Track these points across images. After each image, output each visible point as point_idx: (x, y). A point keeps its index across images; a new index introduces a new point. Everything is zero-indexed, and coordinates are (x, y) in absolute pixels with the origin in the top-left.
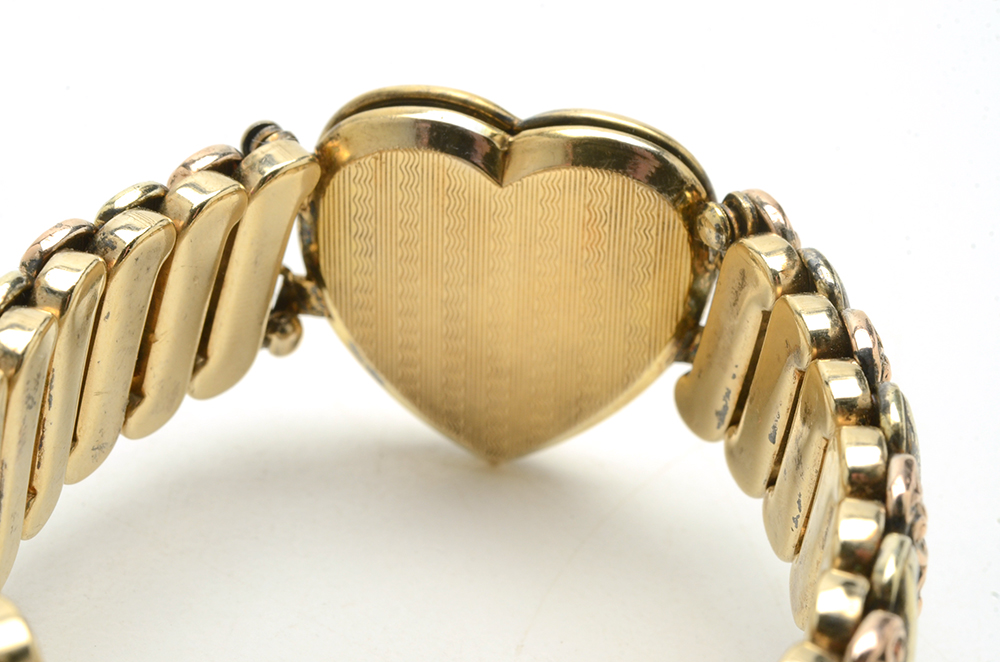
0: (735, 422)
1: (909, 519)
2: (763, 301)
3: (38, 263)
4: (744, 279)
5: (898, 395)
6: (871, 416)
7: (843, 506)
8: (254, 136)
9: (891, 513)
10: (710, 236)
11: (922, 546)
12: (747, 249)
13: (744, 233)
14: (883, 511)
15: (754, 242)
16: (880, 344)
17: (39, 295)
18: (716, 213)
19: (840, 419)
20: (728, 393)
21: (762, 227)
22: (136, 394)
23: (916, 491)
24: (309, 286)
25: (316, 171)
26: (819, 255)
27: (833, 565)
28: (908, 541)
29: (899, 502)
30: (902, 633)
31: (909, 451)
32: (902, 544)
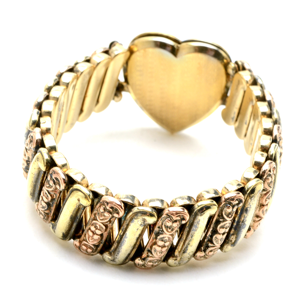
0: (236, 120)
1: (278, 140)
2: (244, 88)
3: (60, 76)
4: (239, 83)
5: (277, 111)
6: (270, 116)
7: (262, 136)
8: (112, 45)
9: (274, 139)
10: (231, 71)
11: (282, 148)
12: (240, 75)
13: (239, 70)
14: (272, 138)
15: (241, 73)
16: (273, 99)
17: (61, 83)
18: (232, 65)
19: (262, 116)
20: (235, 113)
21: (244, 69)
22: (82, 111)
23: (280, 133)
24: (125, 84)
25: (128, 53)
26: (258, 76)
27: (259, 150)
28: (277, 145)
29: (276, 136)
30: (275, 166)
31: (279, 124)
32: (276, 146)
